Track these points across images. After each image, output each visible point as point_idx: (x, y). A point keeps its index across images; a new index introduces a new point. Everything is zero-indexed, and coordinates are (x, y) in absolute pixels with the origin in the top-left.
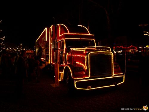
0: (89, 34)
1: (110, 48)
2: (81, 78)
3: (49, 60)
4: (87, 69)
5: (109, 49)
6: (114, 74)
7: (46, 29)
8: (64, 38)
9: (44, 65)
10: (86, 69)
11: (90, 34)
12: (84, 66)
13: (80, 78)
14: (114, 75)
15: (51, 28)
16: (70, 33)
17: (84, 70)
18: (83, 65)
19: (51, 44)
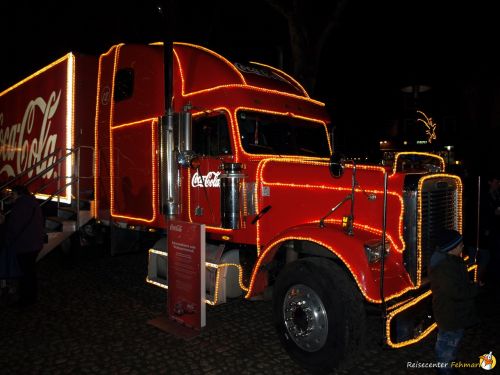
0: (305, 96)
1: (443, 160)
2: (397, 295)
10: (401, 251)
13: (392, 296)
16: (251, 84)
19: (112, 128)
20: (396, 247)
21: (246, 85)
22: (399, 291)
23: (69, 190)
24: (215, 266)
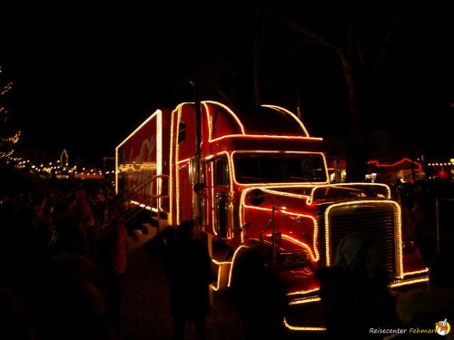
0: (305, 135)
1: (388, 188)
2: (303, 292)
3: (170, 215)
4: (319, 261)
5: (383, 191)
6: (404, 272)
7: (158, 113)
8: (228, 150)
9: (153, 232)
10: (316, 260)
11: (308, 137)
12: (309, 249)
13: (298, 293)
14: (402, 275)
15: (176, 114)
16: (246, 133)
17: (309, 263)
18: (305, 246)
19: (177, 163)
20: (313, 257)
21: (244, 135)
22: (307, 290)
23: (159, 201)
24: (217, 263)
